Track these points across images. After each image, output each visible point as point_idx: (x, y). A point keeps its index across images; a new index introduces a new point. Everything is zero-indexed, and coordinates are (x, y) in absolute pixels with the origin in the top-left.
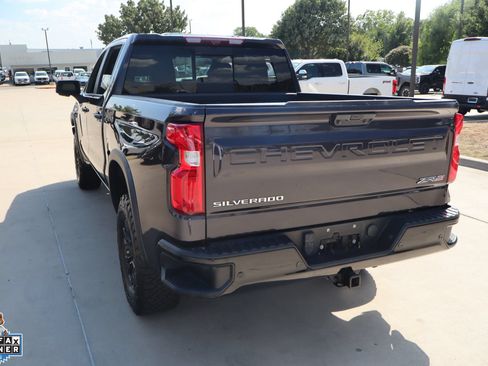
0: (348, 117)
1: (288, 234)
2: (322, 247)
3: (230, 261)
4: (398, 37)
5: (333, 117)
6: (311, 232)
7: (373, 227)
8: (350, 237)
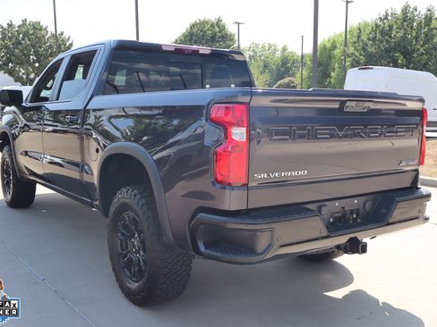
0: (354, 104)
1: (308, 206)
2: (332, 220)
3: (273, 226)
4: (282, 69)
5: (343, 103)
6: (325, 205)
7: (369, 202)
8: (352, 212)
